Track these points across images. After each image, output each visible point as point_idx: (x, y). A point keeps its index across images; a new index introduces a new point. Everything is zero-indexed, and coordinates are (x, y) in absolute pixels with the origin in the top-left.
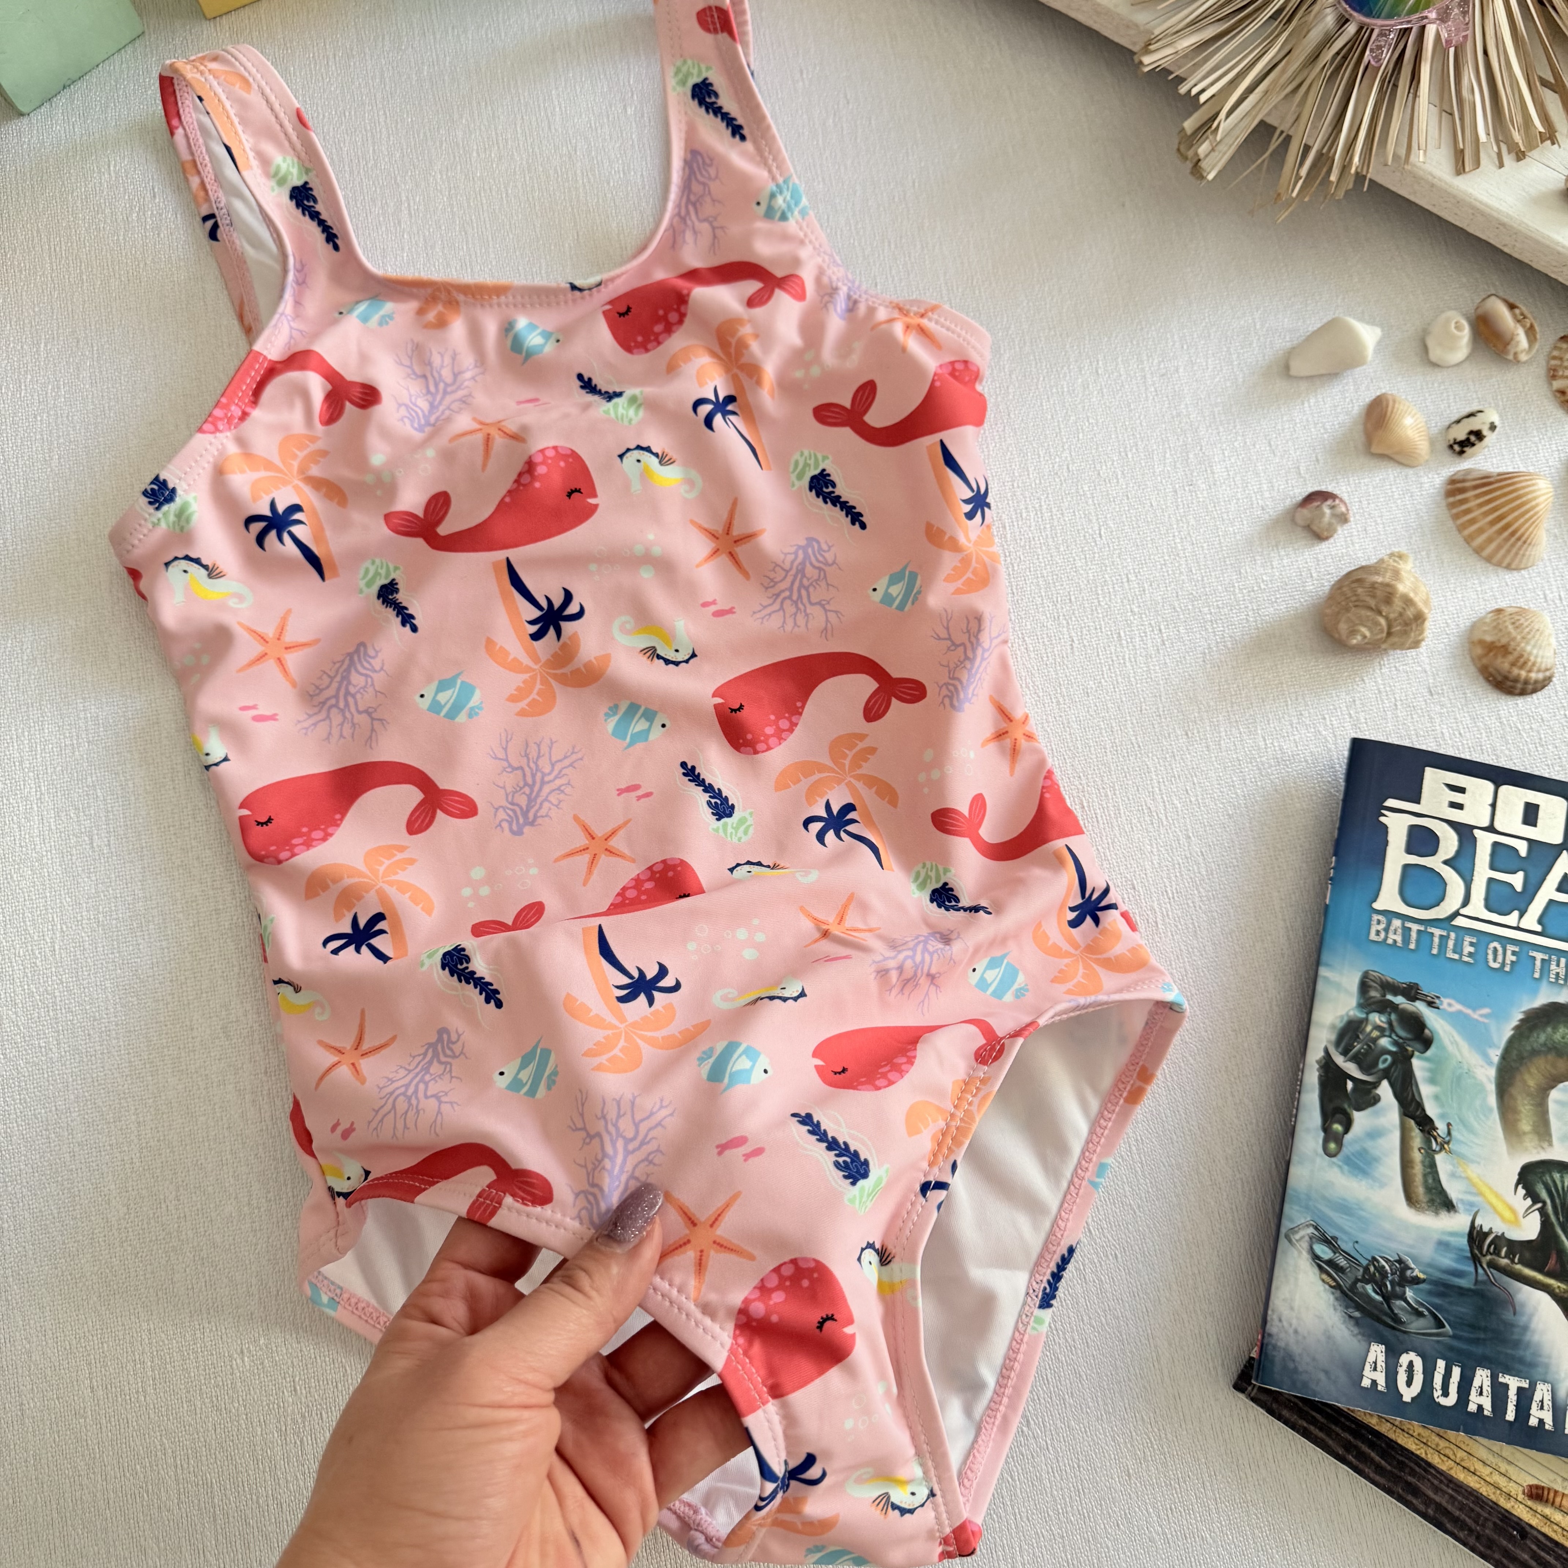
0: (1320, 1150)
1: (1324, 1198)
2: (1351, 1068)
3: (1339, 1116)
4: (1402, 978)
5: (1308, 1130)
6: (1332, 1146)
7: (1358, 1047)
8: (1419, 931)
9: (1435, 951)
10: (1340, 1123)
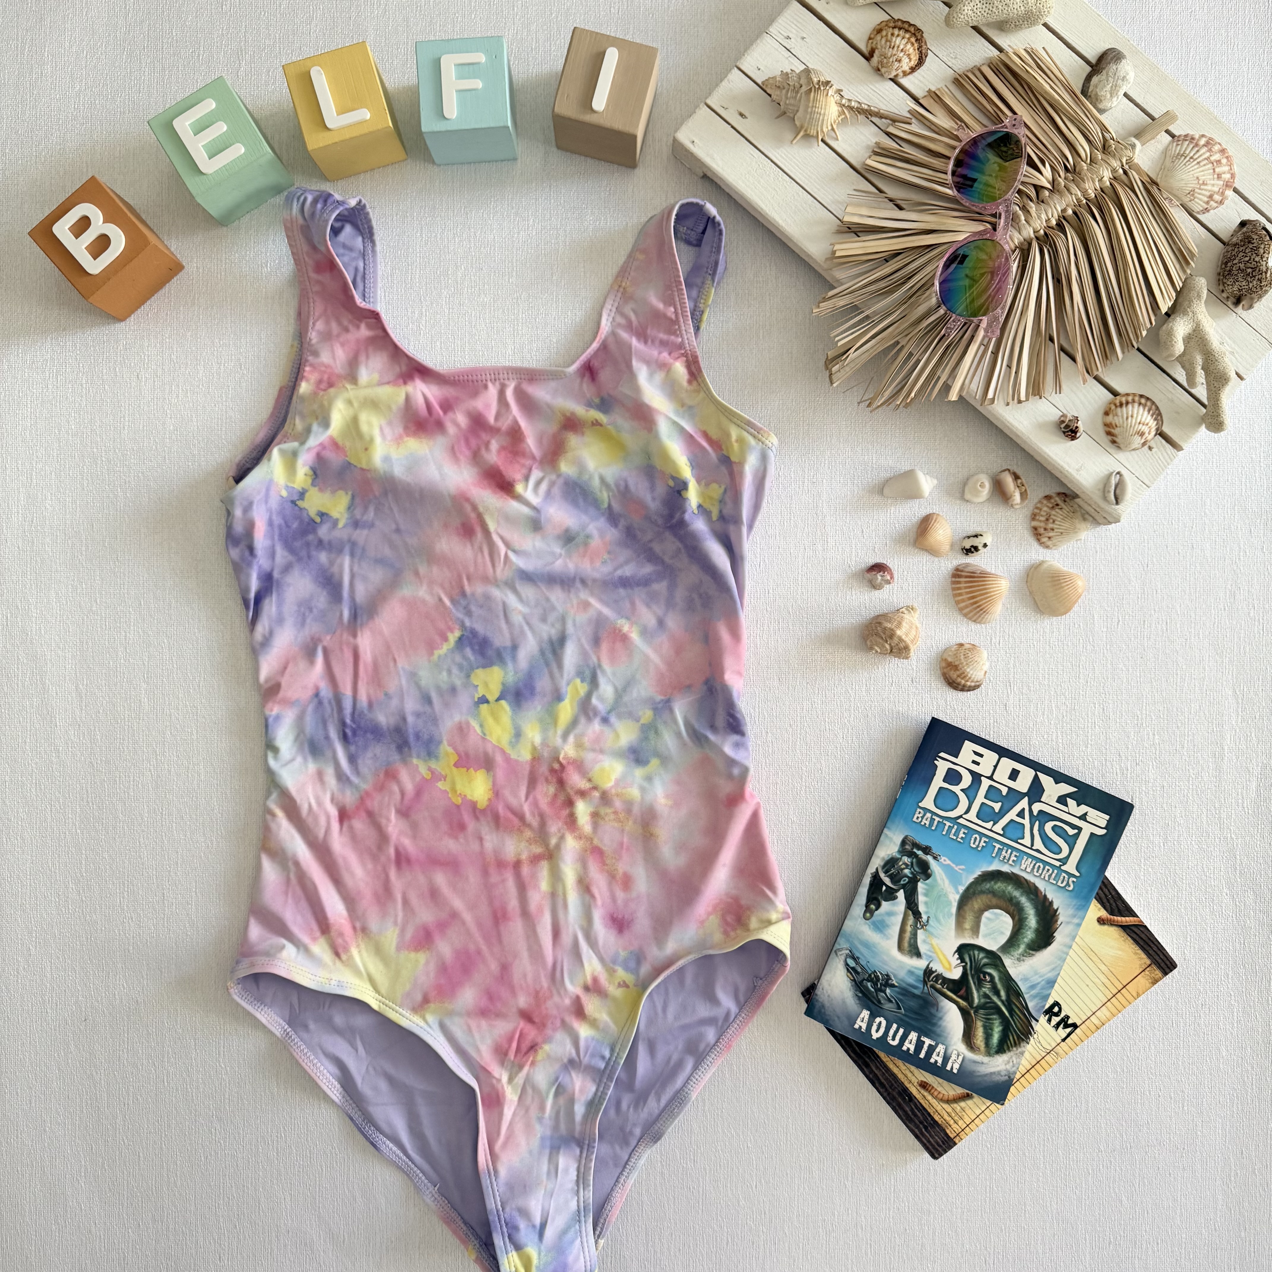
0: (862, 915)
1: (858, 938)
2: (887, 881)
3: (875, 901)
4: (922, 842)
5: (858, 904)
6: (868, 915)
7: (893, 871)
10: (875, 905)
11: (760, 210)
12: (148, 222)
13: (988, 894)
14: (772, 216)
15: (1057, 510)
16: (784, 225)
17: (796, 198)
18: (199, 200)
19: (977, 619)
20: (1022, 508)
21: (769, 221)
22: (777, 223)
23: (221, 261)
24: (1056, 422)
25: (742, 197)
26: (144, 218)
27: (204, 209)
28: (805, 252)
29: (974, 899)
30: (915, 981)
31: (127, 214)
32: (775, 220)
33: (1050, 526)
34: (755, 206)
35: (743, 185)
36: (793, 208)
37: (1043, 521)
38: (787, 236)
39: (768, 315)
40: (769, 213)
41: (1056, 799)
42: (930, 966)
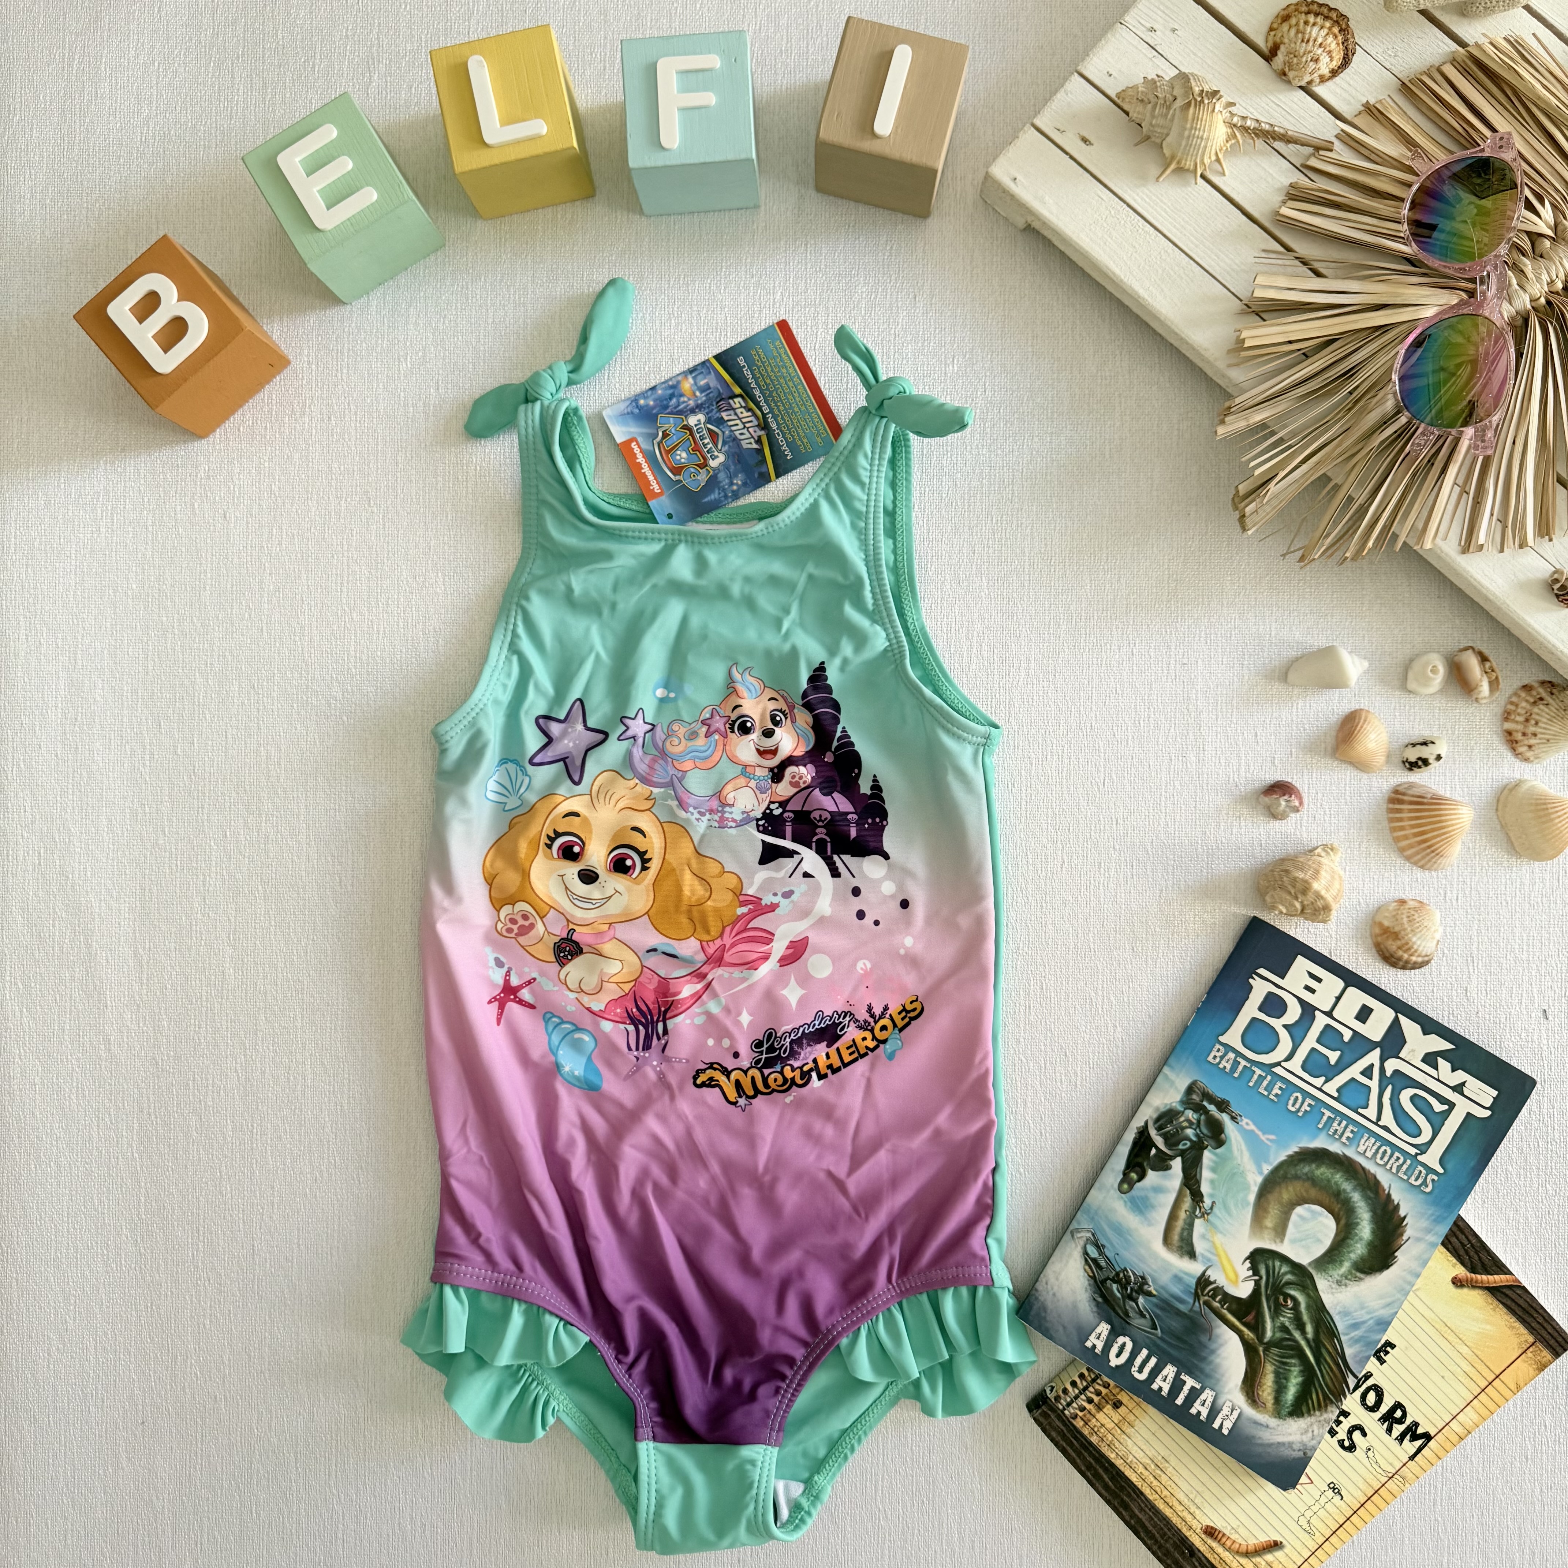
0: (1116, 1186)
1: (1106, 1217)
2: (1159, 1141)
3: (1138, 1169)
4: (1220, 1094)
5: (1113, 1170)
6: (1125, 1186)
7: (1169, 1128)
8: (1245, 1066)
9: (1251, 1084)
10: (1137, 1174)
11: (1110, 274)
12: (241, 299)
13: (1304, 1180)
14: (1129, 283)
15: (1542, 707)
16: (1146, 297)
17: (1164, 257)
18: (313, 267)
19: (1426, 863)
20: (1491, 703)
21: (1124, 291)
22: (1136, 293)
23: (342, 353)
24: (1546, 581)
25: (1085, 256)
26: (235, 293)
27: (319, 280)
28: (1176, 334)
29: (1283, 1185)
30: (1183, 1292)
31: (211, 289)
32: (1134, 290)
33: (1532, 729)
34: (1105, 269)
35: (1088, 240)
36: (1160, 271)
37: (1521, 723)
38: (1150, 313)
39: (1118, 424)
40: (1125, 280)
41: (1421, 1057)
42: (1208, 1273)
